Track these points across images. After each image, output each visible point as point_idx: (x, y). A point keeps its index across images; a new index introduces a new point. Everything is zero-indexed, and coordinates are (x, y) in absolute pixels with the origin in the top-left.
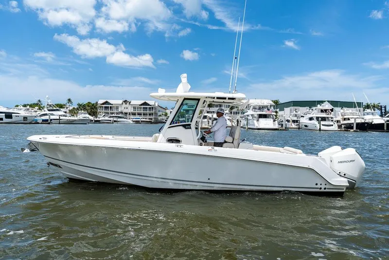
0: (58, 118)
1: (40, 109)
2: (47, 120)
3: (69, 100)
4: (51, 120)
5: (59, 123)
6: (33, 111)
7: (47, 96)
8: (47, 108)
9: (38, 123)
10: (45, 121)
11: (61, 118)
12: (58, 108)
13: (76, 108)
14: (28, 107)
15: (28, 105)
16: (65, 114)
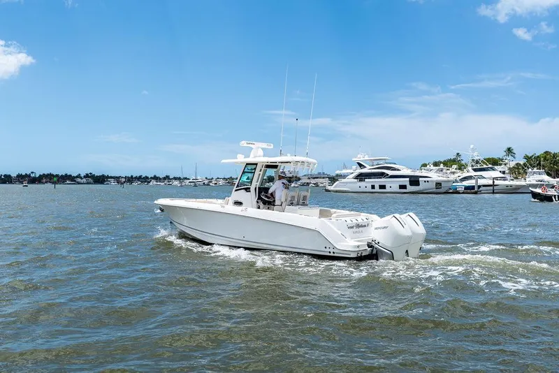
0: (490, 182)
1: (460, 169)
2: (473, 187)
3: (509, 150)
4: (479, 187)
5: (493, 193)
6: (448, 171)
7: (472, 146)
8: (472, 166)
9: (458, 193)
10: (469, 189)
11: (497, 182)
12: (490, 166)
13: (522, 163)
14: (442, 166)
15: (441, 162)
16: (503, 176)
